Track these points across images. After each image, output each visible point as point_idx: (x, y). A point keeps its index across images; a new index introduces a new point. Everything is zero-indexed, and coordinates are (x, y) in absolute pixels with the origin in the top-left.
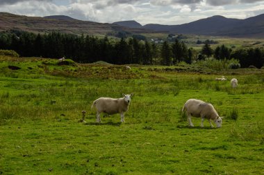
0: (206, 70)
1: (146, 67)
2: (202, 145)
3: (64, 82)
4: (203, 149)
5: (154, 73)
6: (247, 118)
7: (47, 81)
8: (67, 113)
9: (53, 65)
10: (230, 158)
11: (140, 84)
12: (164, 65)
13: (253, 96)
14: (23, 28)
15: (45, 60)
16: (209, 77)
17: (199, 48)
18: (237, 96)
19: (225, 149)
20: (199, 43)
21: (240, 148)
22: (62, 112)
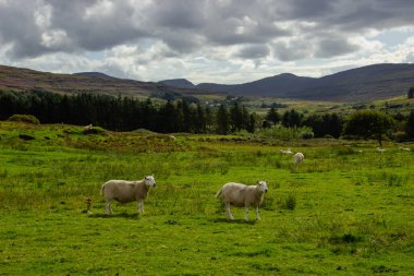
0: (271, 140)
1: (197, 137)
2: (237, 249)
3: (85, 156)
4: (238, 255)
5: (206, 145)
6: (308, 206)
7: (64, 154)
8: (70, 200)
9: (78, 134)
10: (271, 269)
11: (182, 159)
12: (220, 134)
13: (322, 175)
14: (46, 87)
15: (67, 127)
16: (274, 149)
17: (264, 113)
18: (302, 175)
19: (268, 256)
20: (264, 106)
21: (289, 254)
22: (63, 199)
